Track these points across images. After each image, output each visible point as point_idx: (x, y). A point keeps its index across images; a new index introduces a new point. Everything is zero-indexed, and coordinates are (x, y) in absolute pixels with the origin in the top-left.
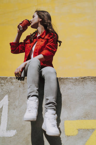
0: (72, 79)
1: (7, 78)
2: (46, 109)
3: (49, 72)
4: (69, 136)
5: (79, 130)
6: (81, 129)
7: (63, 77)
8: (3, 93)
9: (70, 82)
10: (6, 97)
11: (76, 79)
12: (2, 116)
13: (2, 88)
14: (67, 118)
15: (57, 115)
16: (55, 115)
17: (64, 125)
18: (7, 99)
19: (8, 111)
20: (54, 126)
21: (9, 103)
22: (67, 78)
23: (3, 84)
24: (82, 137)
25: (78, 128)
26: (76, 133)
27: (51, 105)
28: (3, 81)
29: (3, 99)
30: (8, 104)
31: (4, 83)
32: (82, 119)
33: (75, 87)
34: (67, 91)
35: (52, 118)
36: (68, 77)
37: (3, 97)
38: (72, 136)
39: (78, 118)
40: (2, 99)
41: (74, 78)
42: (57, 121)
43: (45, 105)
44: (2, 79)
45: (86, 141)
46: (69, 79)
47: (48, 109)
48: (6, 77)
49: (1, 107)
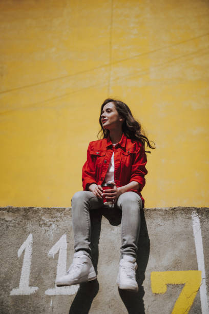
0: (161, 210)
1: (64, 209)
2: (122, 254)
3: (128, 201)
4: (158, 294)
5: (168, 285)
6: (170, 284)
7: (150, 208)
8: (59, 232)
9: (160, 215)
10: (64, 237)
11: (166, 210)
12: (58, 265)
13: (58, 224)
14: (155, 268)
15: (137, 264)
16: (134, 263)
17: (150, 279)
18: (65, 241)
19: (67, 258)
20: (131, 278)
21: (68, 246)
22: (155, 210)
23: (58, 219)
24: (171, 295)
25: (167, 283)
26: (164, 289)
27: (128, 248)
28: (58, 214)
29: (59, 240)
30: (66, 248)
31: (61, 217)
32: (171, 270)
33: (165, 222)
34: (155, 229)
35: (129, 268)
36: (157, 208)
37: (60, 238)
38: (161, 294)
39: (167, 269)
40: (57, 241)
41: (164, 209)
42: (136, 272)
43: (121, 248)
44: (58, 211)
45: (175, 302)
46: (159, 210)
47: (124, 254)
48: (63, 207)
49: (56, 252)
